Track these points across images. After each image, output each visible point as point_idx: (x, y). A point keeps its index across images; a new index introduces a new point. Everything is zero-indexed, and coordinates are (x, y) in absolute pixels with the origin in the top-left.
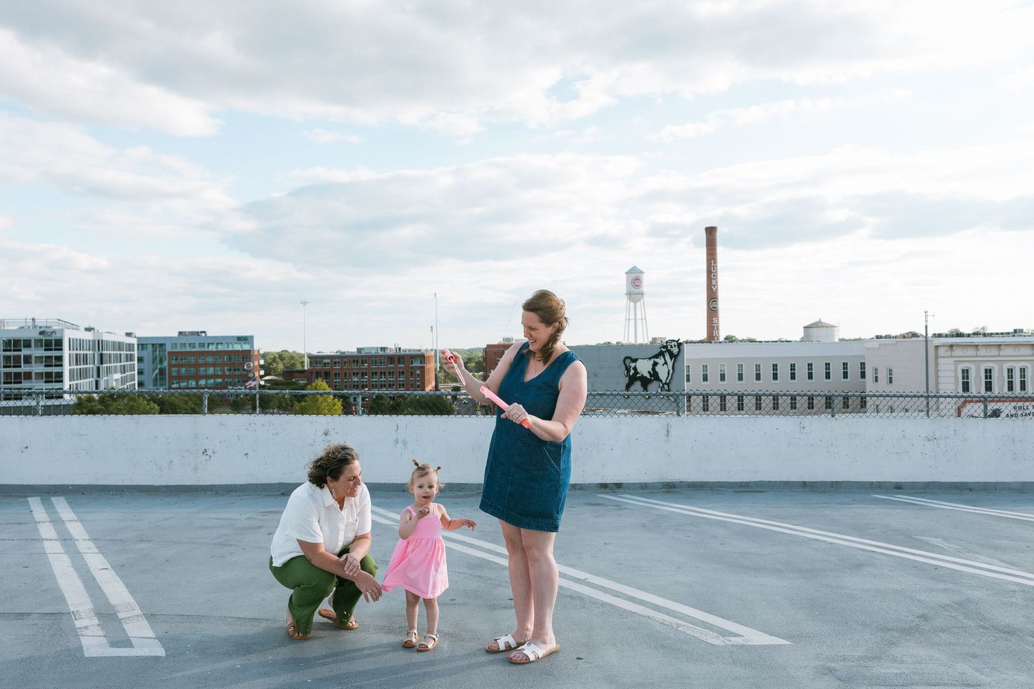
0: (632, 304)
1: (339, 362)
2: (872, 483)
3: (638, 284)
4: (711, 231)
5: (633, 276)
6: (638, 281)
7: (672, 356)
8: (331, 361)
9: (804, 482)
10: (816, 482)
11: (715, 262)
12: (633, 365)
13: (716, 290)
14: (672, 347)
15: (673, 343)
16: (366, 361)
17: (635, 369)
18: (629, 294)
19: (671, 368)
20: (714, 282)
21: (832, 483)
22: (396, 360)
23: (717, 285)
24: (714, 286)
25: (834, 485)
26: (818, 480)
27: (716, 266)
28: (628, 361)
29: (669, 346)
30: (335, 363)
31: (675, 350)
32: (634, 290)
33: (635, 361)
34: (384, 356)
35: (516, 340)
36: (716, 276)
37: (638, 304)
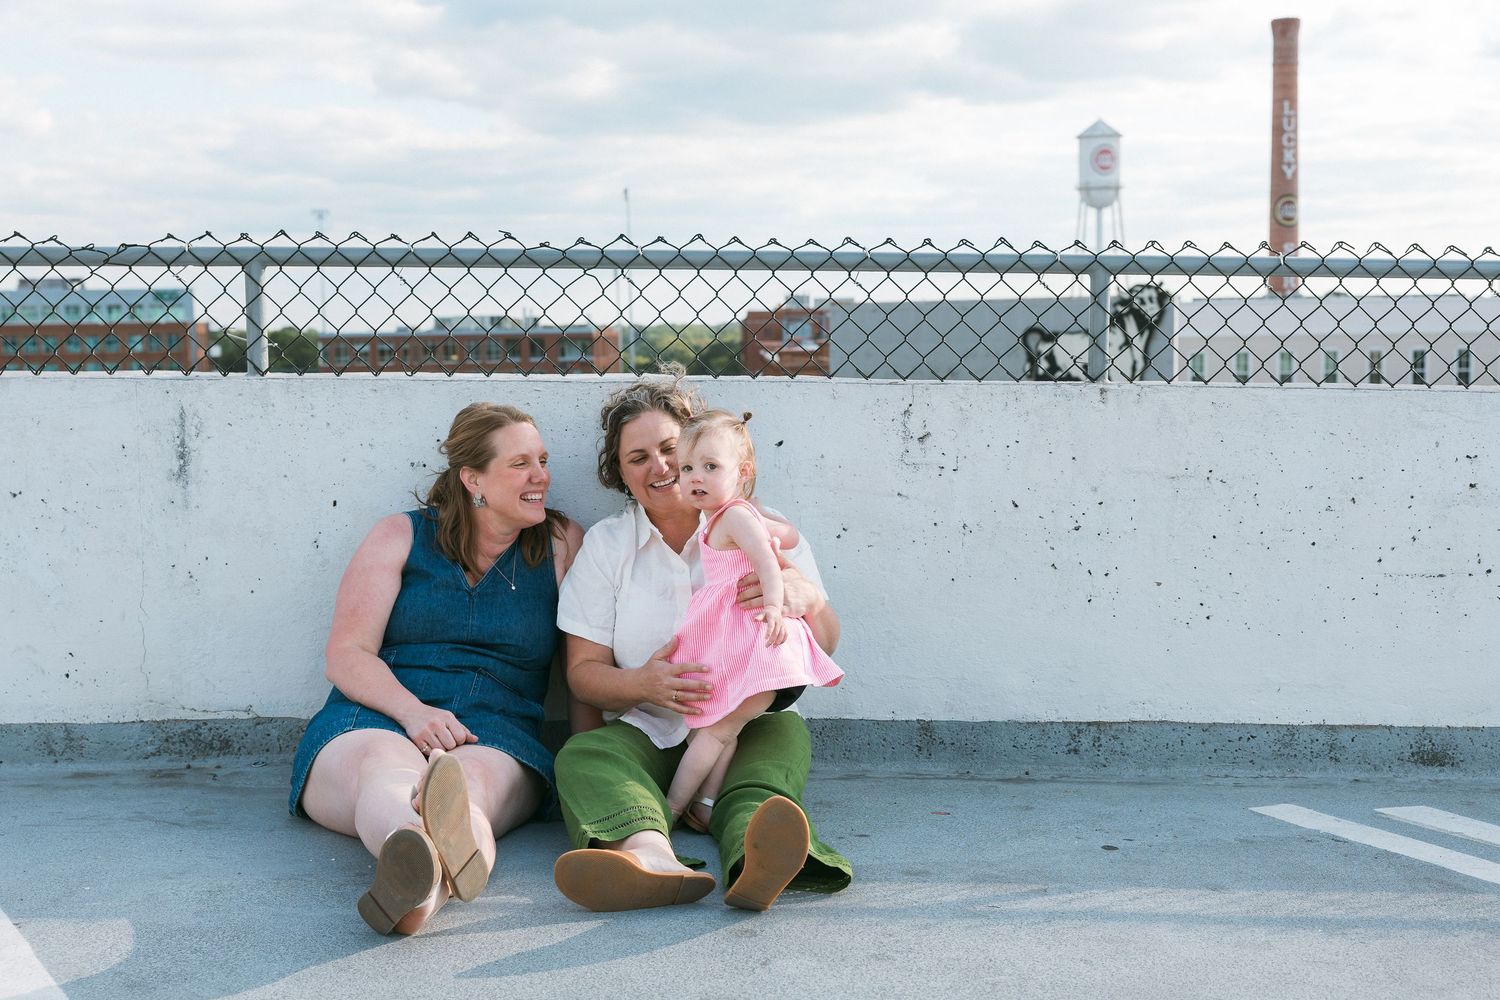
0: (1092, 212)
1: (391, 352)
2: (1292, 730)
3: (1107, 163)
4: (1285, 30)
5: (1096, 143)
6: (1107, 156)
7: (1143, 323)
8: (373, 347)
9: (926, 728)
10: (989, 727)
11: (1293, 105)
12: (1044, 348)
13: (1295, 174)
14: (1143, 302)
15: (1146, 294)
16: (454, 347)
17: (1051, 358)
18: (1085, 189)
19: (1139, 356)
20: (1288, 156)
21: (1076, 729)
22: (525, 346)
23: (1296, 163)
24: (1289, 165)
25: (1085, 742)
26: (999, 717)
27: (1296, 116)
28: (1033, 339)
29: (1137, 301)
30: (382, 353)
31: (1151, 309)
32: (1097, 179)
33: (1051, 337)
34: (497, 337)
35: (816, 301)
36: (1296, 140)
37: (1107, 213)
